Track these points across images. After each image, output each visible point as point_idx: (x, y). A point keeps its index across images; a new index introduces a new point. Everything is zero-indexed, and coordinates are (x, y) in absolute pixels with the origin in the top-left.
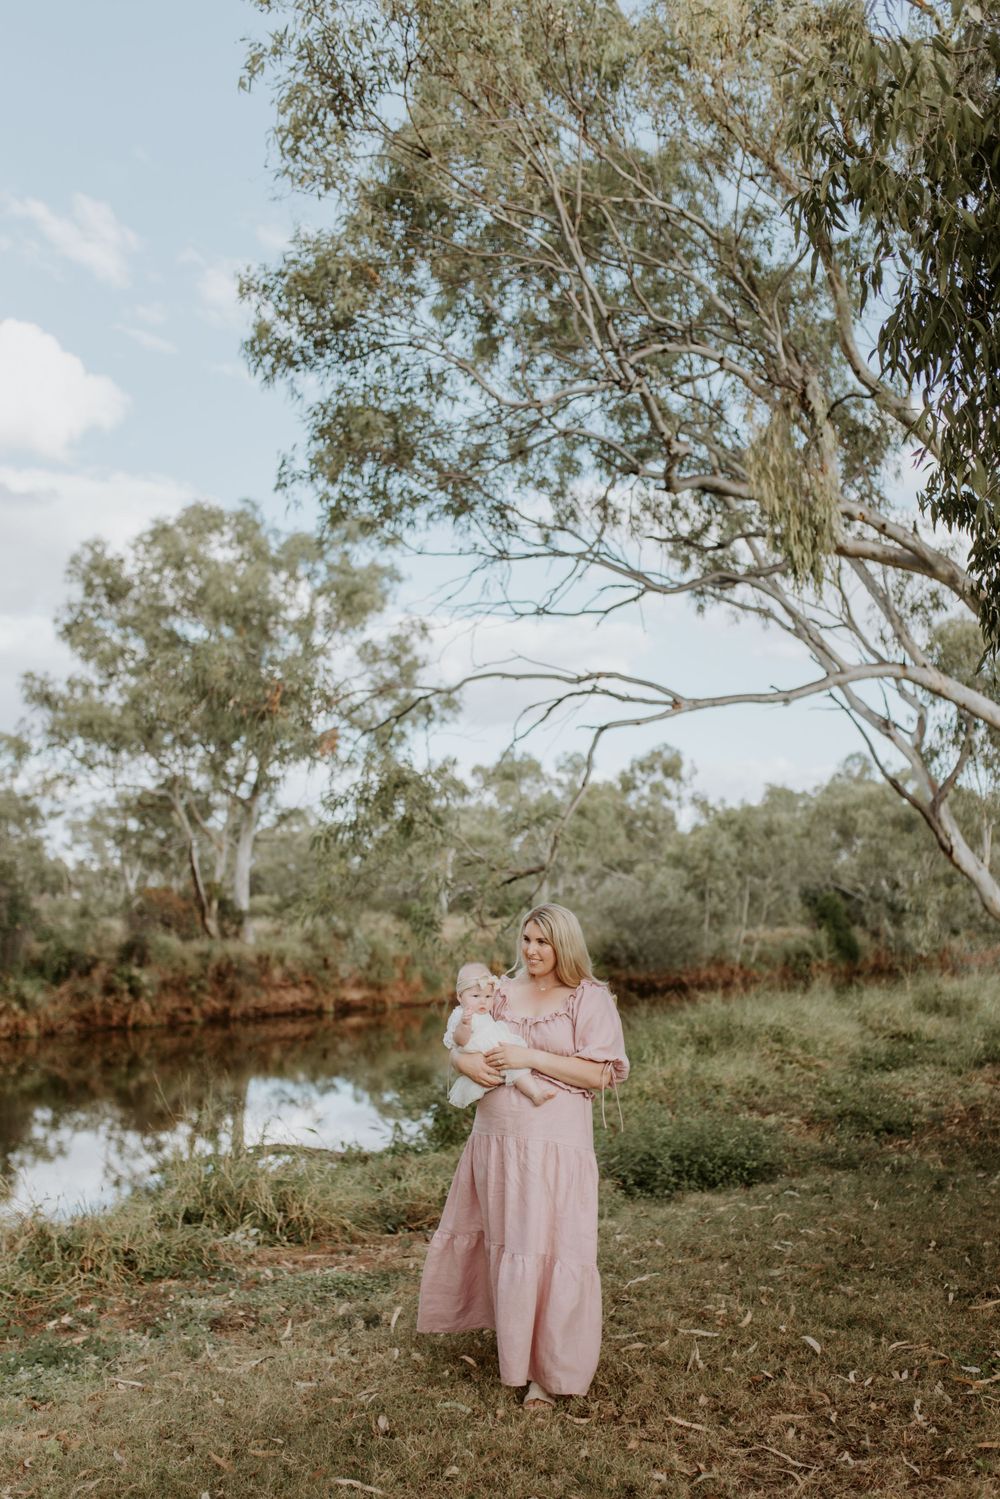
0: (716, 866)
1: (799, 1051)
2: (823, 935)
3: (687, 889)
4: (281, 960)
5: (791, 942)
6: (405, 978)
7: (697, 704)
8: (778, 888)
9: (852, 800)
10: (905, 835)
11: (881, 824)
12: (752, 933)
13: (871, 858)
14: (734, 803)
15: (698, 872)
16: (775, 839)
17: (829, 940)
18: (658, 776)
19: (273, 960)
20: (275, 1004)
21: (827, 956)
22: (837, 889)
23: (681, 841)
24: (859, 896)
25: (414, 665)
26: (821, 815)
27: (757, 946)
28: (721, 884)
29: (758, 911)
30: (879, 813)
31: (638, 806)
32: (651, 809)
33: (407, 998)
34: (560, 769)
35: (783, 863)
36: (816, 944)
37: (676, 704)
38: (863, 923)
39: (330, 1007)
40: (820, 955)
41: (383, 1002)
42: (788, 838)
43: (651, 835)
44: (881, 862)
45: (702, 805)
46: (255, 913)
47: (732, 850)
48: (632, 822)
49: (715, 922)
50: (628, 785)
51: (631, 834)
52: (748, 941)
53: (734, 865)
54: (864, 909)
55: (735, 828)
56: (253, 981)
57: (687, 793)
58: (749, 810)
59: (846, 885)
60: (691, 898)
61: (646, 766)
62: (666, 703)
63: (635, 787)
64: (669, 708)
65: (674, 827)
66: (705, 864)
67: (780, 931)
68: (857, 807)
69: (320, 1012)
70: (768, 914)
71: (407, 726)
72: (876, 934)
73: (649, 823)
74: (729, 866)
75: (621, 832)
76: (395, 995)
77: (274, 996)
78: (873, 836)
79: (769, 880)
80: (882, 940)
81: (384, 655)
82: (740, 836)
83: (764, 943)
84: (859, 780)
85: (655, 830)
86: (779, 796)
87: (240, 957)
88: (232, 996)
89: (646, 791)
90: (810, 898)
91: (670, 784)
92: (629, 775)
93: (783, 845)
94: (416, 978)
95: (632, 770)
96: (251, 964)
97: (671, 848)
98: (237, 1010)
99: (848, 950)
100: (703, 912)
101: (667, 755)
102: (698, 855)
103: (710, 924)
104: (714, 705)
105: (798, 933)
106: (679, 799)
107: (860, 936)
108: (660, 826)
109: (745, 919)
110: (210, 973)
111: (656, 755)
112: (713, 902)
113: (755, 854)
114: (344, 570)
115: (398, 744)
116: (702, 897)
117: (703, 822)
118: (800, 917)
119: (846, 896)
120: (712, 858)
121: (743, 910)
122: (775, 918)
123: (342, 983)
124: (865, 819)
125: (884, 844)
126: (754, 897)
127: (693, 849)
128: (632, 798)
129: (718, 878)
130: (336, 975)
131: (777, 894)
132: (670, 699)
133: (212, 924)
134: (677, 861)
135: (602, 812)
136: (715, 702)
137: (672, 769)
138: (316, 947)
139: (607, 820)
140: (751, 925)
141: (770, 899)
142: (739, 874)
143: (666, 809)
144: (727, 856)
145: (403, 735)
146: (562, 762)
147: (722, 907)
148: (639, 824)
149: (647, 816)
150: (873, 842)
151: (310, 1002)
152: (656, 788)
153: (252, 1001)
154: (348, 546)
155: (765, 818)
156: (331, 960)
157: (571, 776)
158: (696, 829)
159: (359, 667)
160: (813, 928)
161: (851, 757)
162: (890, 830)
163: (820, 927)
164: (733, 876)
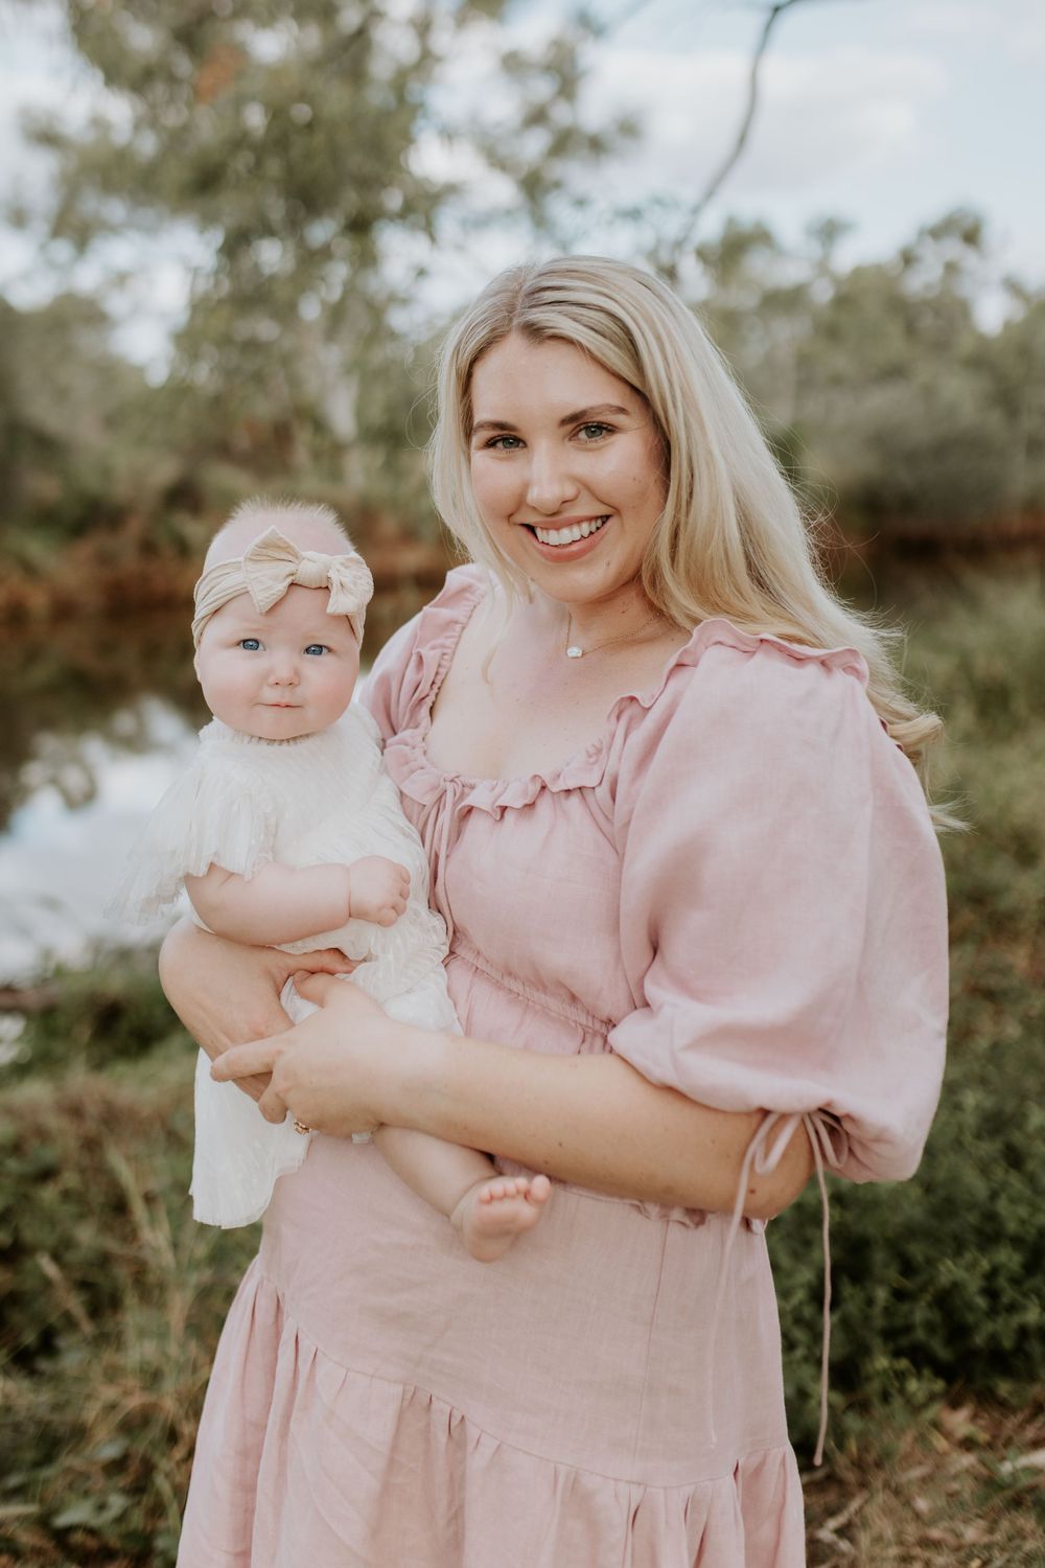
3: (991, 403)
15: (1009, 379)
18: (954, 248)
32: (943, 299)
45: (1013, 287)
48: (913, 317)
50: (910, 259)
51: (911, 333)
60: (995, 420)
61: (939, 233)
63: (921, 264)
66: (1020, 368)
73: (941, 320)
75: (896, 329)
81: (536, 67)
89: (936, 271)
91: (971, 261)
92: (913, 247)
95: (919, 240)
100: (1016, 438)
102: (1010, 358)
111: (953, 219)
112: (1031, 423)
116: (1013, 415)
117: (1020, 314)
120: (1031, 361)
127: (1003, 352)
128: (915, 282)
134: (978, 364)
137: (971, 237)
139: (873, 310)
143: (960, 299)
158: (1007, 325)
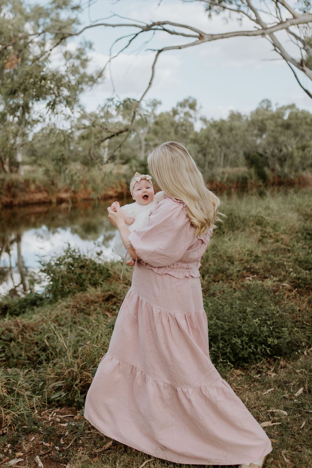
0: (210, 143)
1: (271, 230)
2: (253, 171)
3: (199, 152)
4: (34, 181)
5: (240, 173)
6: (85, 188)
7: (213, 37)
8: (235, 152)
9: (265, 117)
10: (286, 131)
11: (277, 126)
12: (225, 170)
13: (271, 140)
14: (217, 118)
15: (203, 145)
16: (234, 132)
17: (255, 173)
18: (187, 109)
19: (31, 182)
20: (32, 199)
21: (254, 178)
22: (257, 153)
23: (196, 134)
24: (267, 155)
25: (86, 60)
26: (252, 123)
27: (226, 175)
28: (212, 150)
29: (227, 160)
30: (276, 122)
31: (179, 120)
32: (185, 122)
33: (86, 196)
34: (148, 105)
35: (237, 141)
36: (250, 174)
37: (201, 37)
38: (268, 166)
39: (54, 200)
40: (251, 178)
41: (76, 198)
42: (239, 132)
43: (184, 132)
44: (276, 141)
45: (204, 120)
46: (24, 163)
47: (217, 136)
48: (177, 127)
49: (210, 166)
50: (175, 112)
51: (176, 132)
52: (223, 173)
53: (218, 142)
54: (269, 160)
55: (217, 128)
56: (23, 190)
57: (198, 116)
58: (223, 121)
59: (260, 151)
61: (182, 105)
62: (196, 37)
63: (178, 114)
64: (197, 39)
65: (193, 129)
66: (206, 142)
67: (236, 169)
68: (267, 119)
69: (50, 203)
70: (231, 163)
71: (84, 86)
72: (273, 170)
73: (184, 128)
74: (215, 143)
75: (172, 130)
76: (81, 195)
77: (31, 196)
78: (273, 131)
79: (232, 148)
80: (276, 172)
81: (74, 56)
82: (220, 131)
83: (229, 174)
84: (267, 109)
85: (186, 130)
86: (235, 116)
87: (17, 181)
88: (14, 196)
89: (182, 115)
90: (248, 157)
91: (191, 112)
92: (176, 109)
93: (237, 135)
94: (90, 188)
95: (177, 106)
96: (21, 183)
97: (192, 136)
98: (16, 202)
99: (262, 176)
100: (205, 161)
101: (191, 101)
102: (203, 139)
103: (208, 167)
104: (223, 38)
105: (242, 170)
106: (195, 118)
107: (267, 171)
108: (188, 129)
109: (222, 164)
110: (5, 187)
111: (186, 101)
112: (209, 158)
113: (226, 138)
114: (57, 20)
115: (80, 92)
116: (205, 155)
117: (205, 127)
118: (244, 163)
119: (261, 155)
120: (209, 140)
121: (221, 161)
122: (234, 164)
123: (59, 191)
124: (270, 125)
125: (277, 135)
126: (225, 156)
127: (201, 137)
128: (177, 118)
129: (211, 148)
130: (57, 187)
131: (235, 154)
132: (198, 34)
133: (7, 167)
134: (195, 141)
135: (165, 123)
136: (222, 36)
137: (192, 106)
138: (49, 176)
139: (166, 126)
140: (224, 166)
141: (232, 156)
142: (220, 146)
143: (190, 122)
144: (215, 139)
145: (82, 89)
146: (149, 103)
147: (213, 159)
148: (180, 128)
149: (183, 125)
150: (273, 134)
151: (46, 198)
152: (186, 114)
153: (23, 198)
154: (59, 11)
155: (229, 124)
156: (55, 182)
157: (153, 108)
158: (202, 129)
159: (64, 62)
160: (249, 168)
161: (263, 101)
162: (280, 129)
163: (251, 167)
164: (217, 147)
